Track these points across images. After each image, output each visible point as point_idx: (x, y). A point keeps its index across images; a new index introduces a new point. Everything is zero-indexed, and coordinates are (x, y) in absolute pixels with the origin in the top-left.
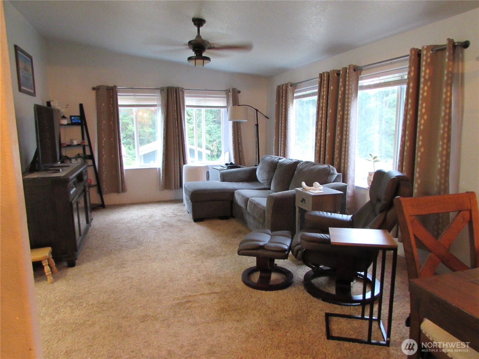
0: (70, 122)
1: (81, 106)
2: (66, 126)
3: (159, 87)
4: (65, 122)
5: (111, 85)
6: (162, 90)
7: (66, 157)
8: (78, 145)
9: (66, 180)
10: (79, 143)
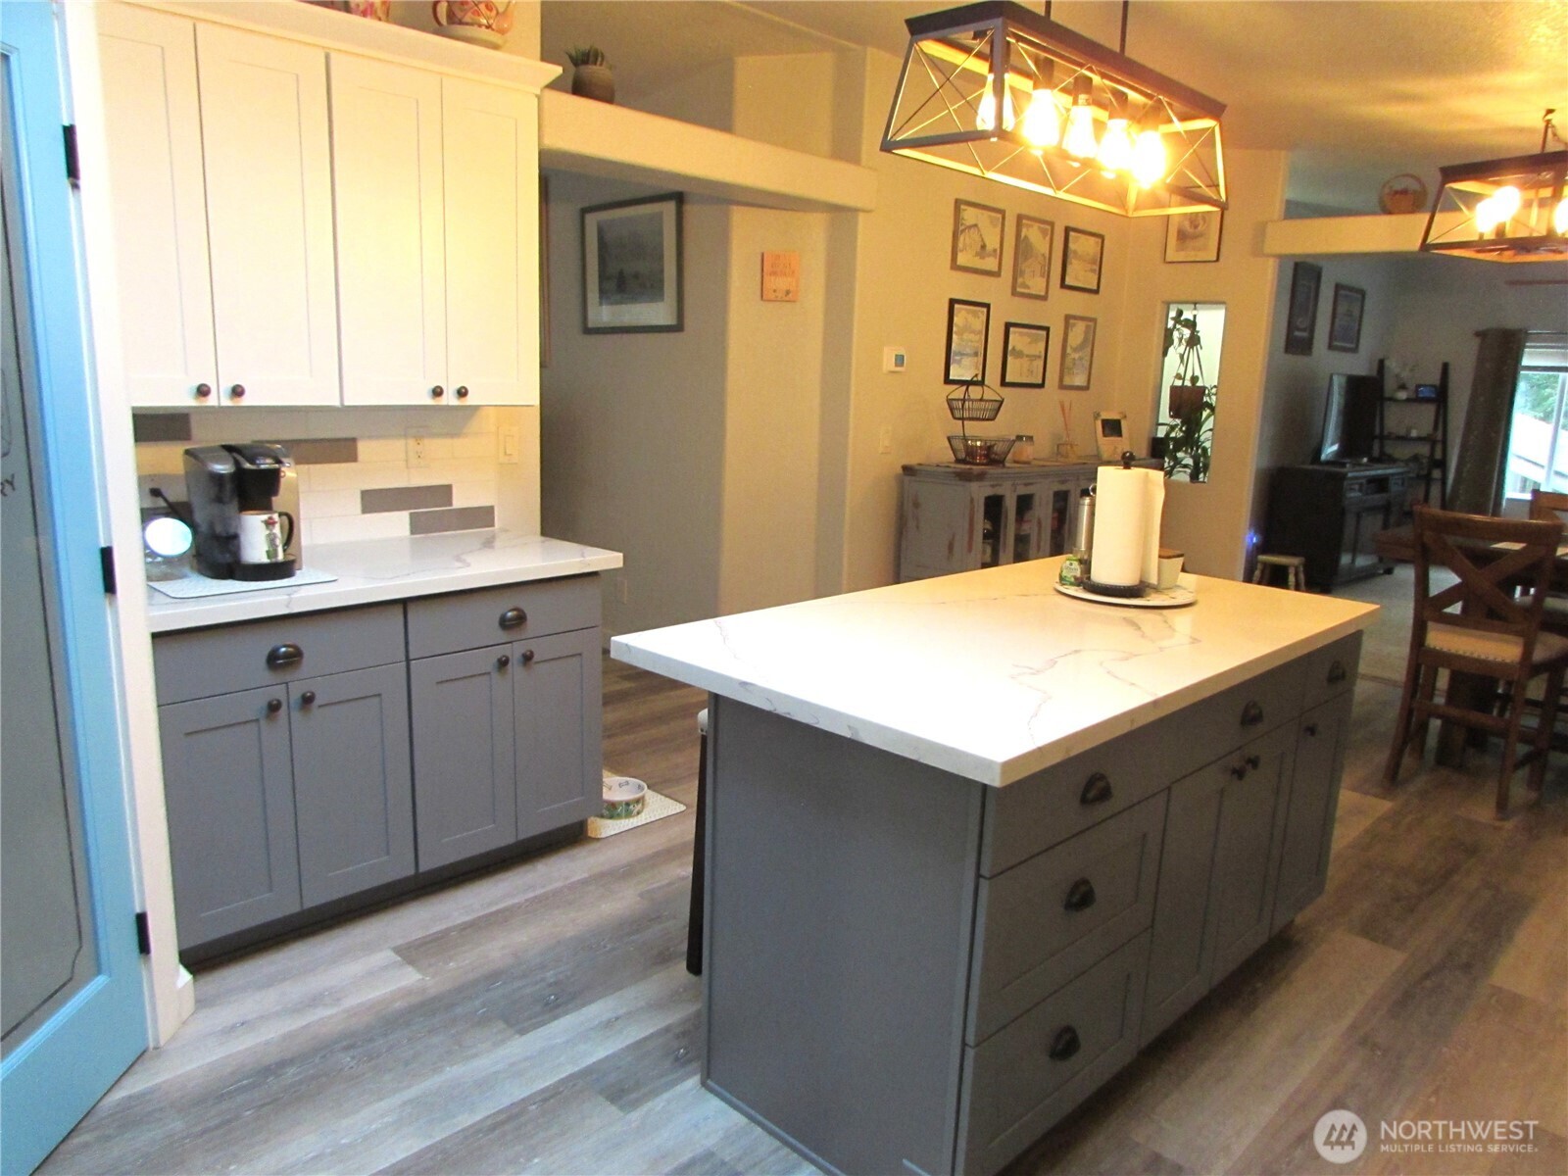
0: (1413, 397)
1: (1445, 367)
2: (1406, 403)
4: (1402, 395)
7: (1390, 457)
8: (1420, 439)
9: (1344, 477)
10: (1424, 434)
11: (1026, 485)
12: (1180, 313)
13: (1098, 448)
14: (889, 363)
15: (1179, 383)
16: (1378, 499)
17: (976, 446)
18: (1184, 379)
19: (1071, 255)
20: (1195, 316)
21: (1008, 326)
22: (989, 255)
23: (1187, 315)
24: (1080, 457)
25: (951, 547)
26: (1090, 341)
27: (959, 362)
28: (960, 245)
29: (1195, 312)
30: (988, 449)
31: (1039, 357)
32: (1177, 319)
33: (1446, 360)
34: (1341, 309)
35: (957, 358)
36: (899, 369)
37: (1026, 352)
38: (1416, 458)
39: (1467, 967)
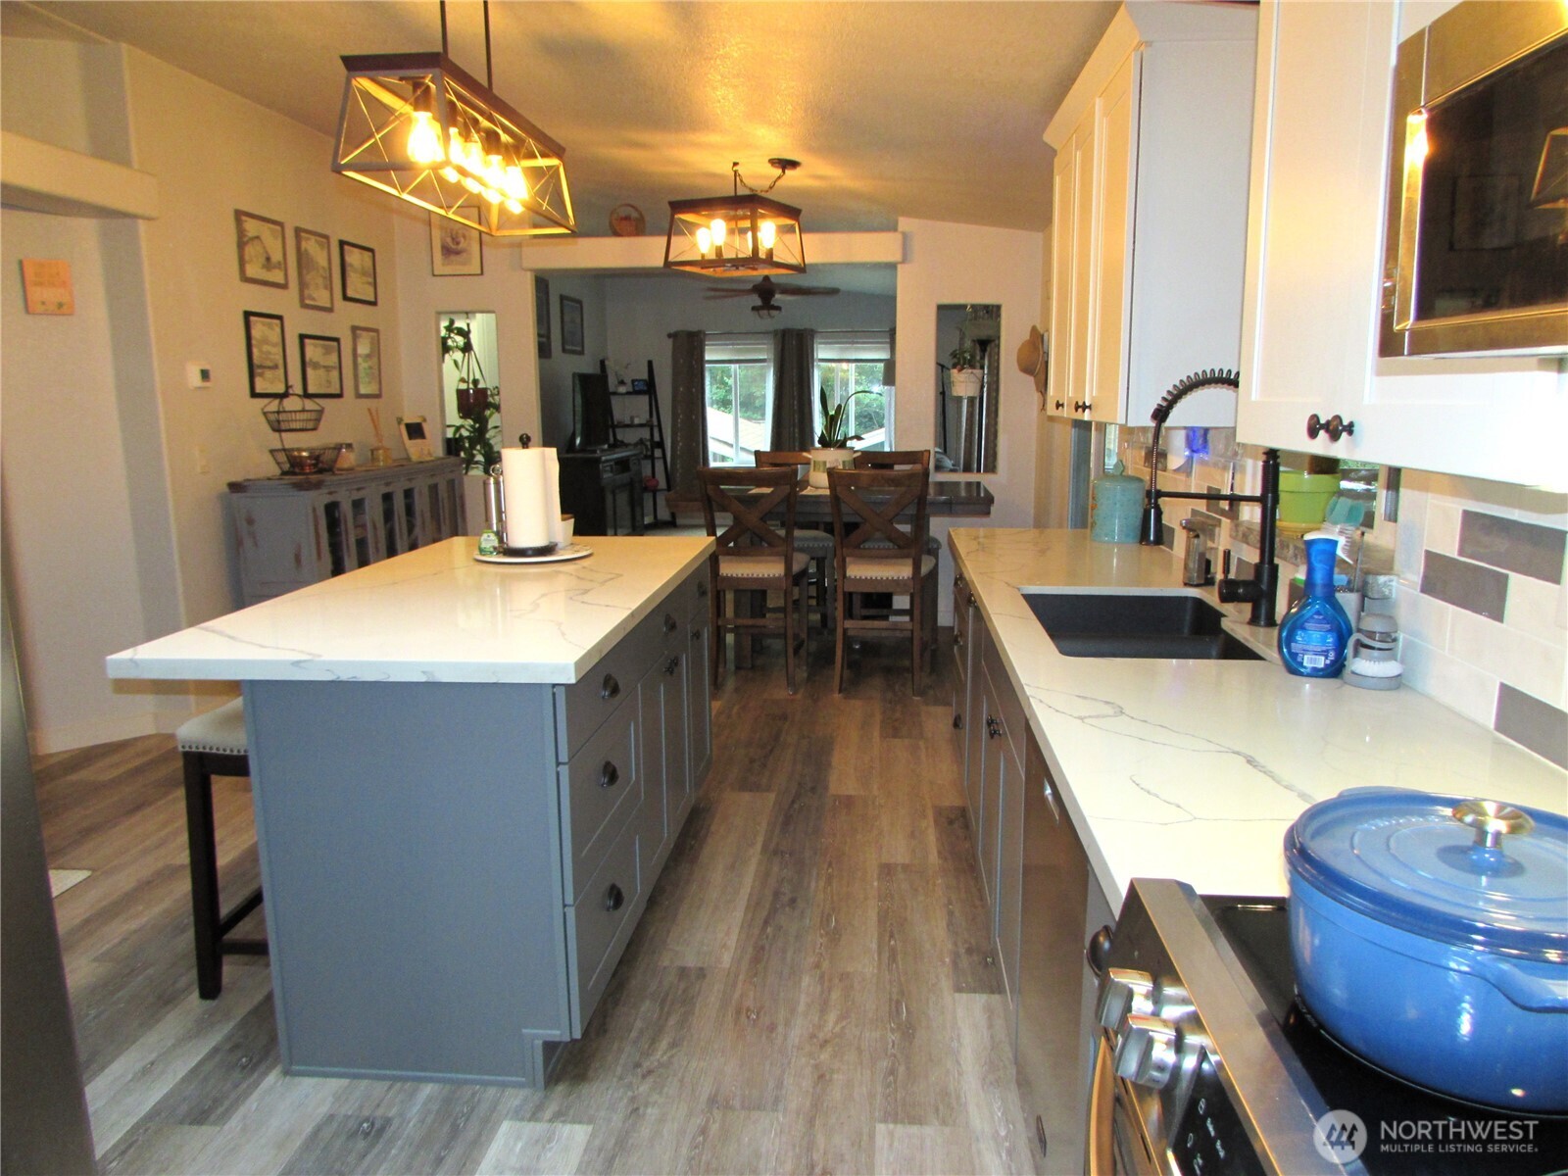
0: (631, 390)
1: (650, 363)
2: (626, 396)
3: (771, 329)
4: (622, 389)
5: (693, 328)
6: (775, 333)
7: (622, 442)
8: (641, 425)
9: (598, 461)
10: (644, 422)
11: (358, 489)
12: (452, 322)
13: (406, 450)
14: (195, 379)
15: (463, 386)
16: (625, 477)
17: (301, 457)
18: (468, 382)
19: (348, 269)
20: (468, 325)
21: (302, 337)
22: (275, 267)
23: (460, 324)
24: (394, 461)
25: (298, 559)
26: (376, 351)
27: (261, 375)
28: (247, 258)
29: (468, 321)
30: (316, 457)
31: (334, 368)
32: (449, 329)
33: (650, 359)
34: (567, 318)
35: (259, 371)
36: (207, 384)
37: (322, 363)
38: (641, 442)
39: (813, 789)
